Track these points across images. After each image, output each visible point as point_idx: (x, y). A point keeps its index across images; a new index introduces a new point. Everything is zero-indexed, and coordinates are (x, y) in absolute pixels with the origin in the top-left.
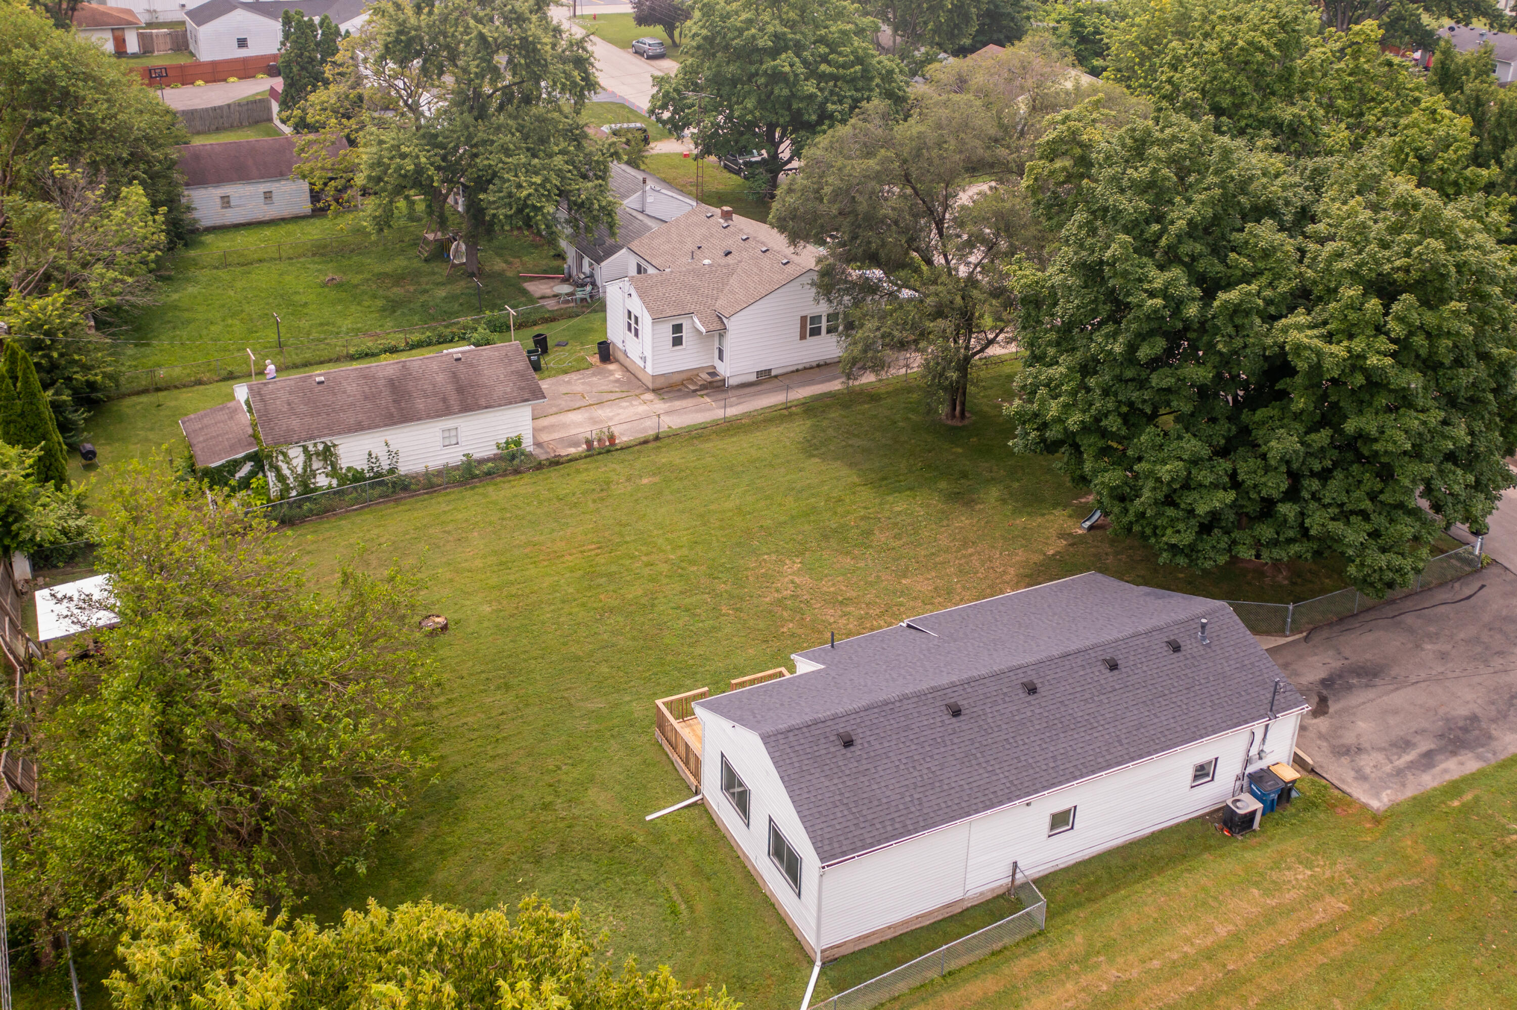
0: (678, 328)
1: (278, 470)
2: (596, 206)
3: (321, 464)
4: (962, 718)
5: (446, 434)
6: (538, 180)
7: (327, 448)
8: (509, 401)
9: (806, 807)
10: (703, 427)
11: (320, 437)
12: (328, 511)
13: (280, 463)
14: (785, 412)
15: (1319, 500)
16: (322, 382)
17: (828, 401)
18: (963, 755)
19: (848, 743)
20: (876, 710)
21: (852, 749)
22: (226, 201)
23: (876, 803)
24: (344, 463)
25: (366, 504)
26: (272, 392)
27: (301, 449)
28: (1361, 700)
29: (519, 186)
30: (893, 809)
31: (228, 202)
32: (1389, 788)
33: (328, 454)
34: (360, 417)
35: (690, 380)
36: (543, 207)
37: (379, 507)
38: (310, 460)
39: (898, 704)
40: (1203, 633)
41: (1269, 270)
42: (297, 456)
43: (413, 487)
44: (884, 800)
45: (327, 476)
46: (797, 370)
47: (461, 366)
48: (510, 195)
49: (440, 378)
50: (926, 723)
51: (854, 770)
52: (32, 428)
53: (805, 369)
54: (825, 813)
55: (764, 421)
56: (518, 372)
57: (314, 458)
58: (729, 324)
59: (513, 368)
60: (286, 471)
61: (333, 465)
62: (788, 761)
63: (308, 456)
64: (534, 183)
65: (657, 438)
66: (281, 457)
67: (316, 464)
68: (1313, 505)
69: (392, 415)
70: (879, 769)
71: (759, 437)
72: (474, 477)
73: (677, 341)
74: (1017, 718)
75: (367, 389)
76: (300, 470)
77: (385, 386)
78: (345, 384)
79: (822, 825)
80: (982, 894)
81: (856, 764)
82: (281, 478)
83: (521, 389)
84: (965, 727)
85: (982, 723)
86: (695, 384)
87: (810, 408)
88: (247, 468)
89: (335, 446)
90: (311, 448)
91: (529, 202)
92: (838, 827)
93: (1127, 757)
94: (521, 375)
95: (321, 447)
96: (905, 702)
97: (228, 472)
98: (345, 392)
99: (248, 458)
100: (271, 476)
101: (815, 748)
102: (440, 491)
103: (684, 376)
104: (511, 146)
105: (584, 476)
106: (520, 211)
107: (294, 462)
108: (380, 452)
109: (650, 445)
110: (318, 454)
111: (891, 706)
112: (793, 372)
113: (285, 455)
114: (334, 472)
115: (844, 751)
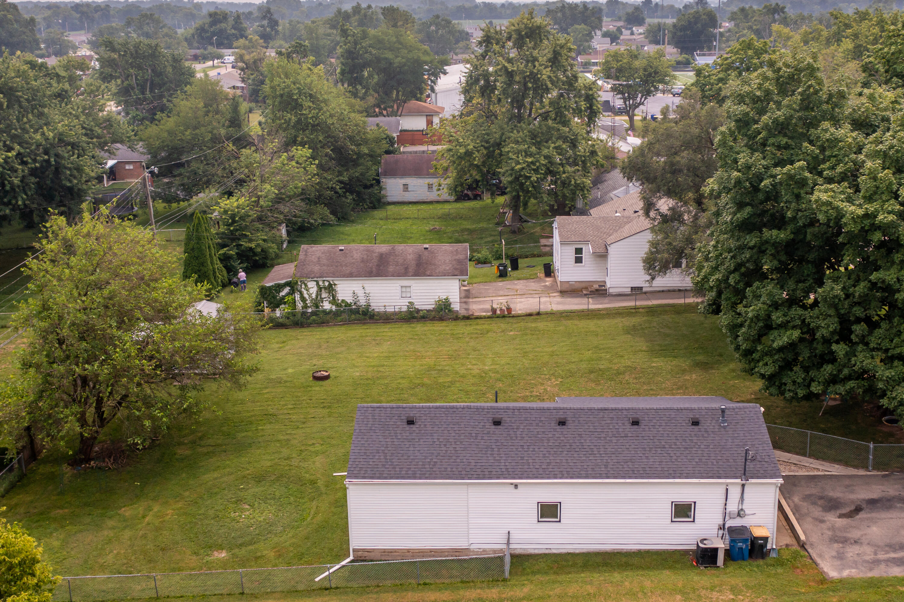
0: (579, 251)
1: (301, 294)
2: (573, 182)
3: (327, 295)
4: (499, 427)
5: (404, 290)
6: (530, 160)
7: (330, 285)
8: (445, 274)
9: (359, 448)
10: (572, 312)
11: (326, 277)
12: (324, 323)
13: (303, 290)
14: (633, 311)
15: (867, 344)
16: (342, 250)
17: (668, 309)
18: (485, 447)
19: (411, 422)
20: (443, 410)
21: (412, 426)
22: (406, 187)
23: (406, 457)
24: (340, 297)
25: (348, 322)
26: (313, 252)
27: (315, 283)
28: (890, 516)
29: (518, 163)
30: (414, 463)
31: (407, 188)
32: (857, 568)
33: (331, 289)
34: (354, 270)
35: (586, 288)
36: (530, 177)
37: (354, 325)
38: (321, 291)
39: (461, 410)
40: (723, 417)
41: (835, 156)
42: (313, 287)
43: (375, 317)
44: (412, 457)
45: (330, 302)
46: (663, 291)
47: (426, 252)
48: (512, 169)
49: (410, 257)
50: (471, 424)
51: (405, 437)
52: (197, 258)
53: (669, 291)
54: (368, 454)
55: (616, 314)
56: (458, 260)
57: (323, 290)
58: (612, 250)
59: (457, 257)
60: (306, 296)
61: (334, 297)
62: (365, 423)
63: (320, 289)
64: (527, 162)
65: (538, 314)
66: (303, 286)
67: (324, 295)
68: (860, 347)
69: (372, 272)
70: (421, 440)
71: (605, 323)
72: (414, 318)
73: (579, 260)
74: (539, 436)
75: (365, 257)
76: (314, 296)
77: (376, 257)
78: (354, 252)
79: (362, 460)
80: (484, 551)
81: (408, 435)
82: (303, 299)
83: (456, 269)
84: (497, 432)
85: (511, 432)
86: (587, 291)
87: (651, 311)
88: (287, 290)
89: (335, 285)
90: (321, 283)
91: (522, 173)
92: (371, 463)
93: (605, 475)
94: (459, 262)
95: (327, 284)
96: (466, 410)
97: (276, 290)
98: (352, 257)
99: (288, 284)
100: (297, 296)
101: (388, 420)
102: (391, 322)
103: (583, 285)
104: (519, 139)
105: (478, 327)
106: (517, 179)
107: (311, 291)
108: (360, 293)
109: (532, 317)
110: (325, 288)
111: (455, 410)
112: (659, 292)
113: (306, 285)
114: (334, 301)
115: (406, 426)
